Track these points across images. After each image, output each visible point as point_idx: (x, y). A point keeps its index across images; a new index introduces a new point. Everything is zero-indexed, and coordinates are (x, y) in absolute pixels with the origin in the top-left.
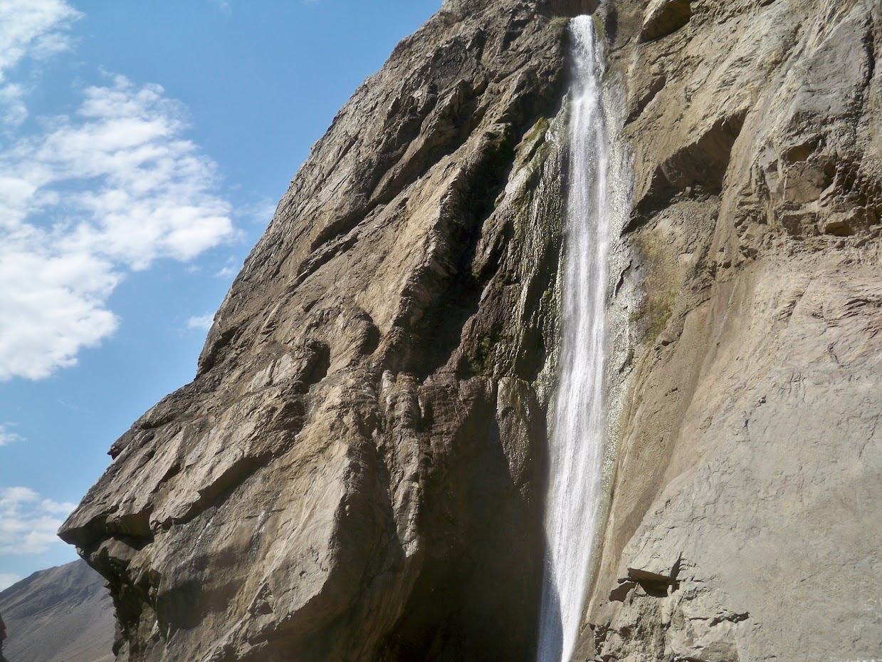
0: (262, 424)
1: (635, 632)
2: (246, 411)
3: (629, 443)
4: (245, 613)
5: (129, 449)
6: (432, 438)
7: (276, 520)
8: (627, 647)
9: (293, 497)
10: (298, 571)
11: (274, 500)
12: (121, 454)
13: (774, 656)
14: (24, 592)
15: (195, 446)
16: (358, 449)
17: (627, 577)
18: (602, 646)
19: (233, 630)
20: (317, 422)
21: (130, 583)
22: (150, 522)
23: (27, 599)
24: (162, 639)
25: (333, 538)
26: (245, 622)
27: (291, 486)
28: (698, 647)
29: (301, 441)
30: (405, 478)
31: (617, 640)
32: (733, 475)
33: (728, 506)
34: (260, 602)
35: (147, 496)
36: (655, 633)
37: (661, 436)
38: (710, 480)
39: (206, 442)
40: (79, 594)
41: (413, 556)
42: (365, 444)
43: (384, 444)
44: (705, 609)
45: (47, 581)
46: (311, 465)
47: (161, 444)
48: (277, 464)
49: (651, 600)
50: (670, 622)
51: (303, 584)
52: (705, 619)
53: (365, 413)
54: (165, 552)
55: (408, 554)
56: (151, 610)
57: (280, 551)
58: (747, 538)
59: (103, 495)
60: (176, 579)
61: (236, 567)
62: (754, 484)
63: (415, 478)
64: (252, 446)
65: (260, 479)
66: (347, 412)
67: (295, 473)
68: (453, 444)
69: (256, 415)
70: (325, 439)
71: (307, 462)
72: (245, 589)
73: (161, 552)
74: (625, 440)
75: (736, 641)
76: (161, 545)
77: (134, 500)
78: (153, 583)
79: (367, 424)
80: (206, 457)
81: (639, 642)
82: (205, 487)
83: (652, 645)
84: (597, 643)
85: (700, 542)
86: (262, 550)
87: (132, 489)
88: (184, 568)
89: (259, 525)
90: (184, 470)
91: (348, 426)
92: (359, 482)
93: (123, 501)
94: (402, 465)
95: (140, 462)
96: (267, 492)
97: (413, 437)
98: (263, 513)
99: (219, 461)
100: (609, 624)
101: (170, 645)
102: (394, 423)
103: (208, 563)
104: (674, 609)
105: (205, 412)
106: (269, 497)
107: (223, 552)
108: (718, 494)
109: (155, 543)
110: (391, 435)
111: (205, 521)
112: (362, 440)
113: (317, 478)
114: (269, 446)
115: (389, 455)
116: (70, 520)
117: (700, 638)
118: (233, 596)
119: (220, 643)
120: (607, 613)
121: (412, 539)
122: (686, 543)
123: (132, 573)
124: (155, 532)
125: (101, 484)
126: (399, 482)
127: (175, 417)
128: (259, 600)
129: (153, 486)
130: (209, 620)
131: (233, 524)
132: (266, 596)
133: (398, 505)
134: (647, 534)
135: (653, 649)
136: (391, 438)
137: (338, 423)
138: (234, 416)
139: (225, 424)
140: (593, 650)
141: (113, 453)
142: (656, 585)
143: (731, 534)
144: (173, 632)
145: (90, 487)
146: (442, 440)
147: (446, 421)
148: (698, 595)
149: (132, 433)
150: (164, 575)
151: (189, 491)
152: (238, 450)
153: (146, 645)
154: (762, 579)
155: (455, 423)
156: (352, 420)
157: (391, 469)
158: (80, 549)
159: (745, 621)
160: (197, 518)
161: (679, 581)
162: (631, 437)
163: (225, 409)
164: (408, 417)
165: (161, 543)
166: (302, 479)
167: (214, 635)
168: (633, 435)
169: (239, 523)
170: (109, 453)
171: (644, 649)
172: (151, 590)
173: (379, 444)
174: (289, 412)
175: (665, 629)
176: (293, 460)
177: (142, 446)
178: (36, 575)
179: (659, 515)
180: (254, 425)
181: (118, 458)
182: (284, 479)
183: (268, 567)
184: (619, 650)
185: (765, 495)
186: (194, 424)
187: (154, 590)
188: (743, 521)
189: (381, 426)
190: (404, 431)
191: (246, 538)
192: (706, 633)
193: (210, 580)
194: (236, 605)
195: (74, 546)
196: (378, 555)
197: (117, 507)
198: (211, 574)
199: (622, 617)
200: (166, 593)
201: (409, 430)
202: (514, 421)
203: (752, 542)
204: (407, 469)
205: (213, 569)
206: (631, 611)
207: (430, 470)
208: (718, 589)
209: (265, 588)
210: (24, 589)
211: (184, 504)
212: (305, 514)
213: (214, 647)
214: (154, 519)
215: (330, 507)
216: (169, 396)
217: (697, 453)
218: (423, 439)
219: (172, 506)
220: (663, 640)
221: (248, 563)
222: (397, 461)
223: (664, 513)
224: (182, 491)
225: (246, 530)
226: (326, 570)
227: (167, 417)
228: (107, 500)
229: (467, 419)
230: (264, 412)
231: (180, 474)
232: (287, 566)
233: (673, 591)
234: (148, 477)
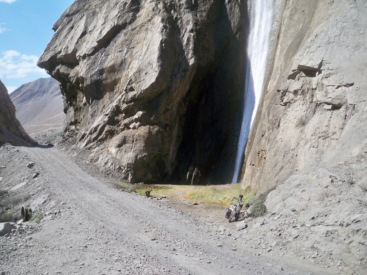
0: (121, 10)
1: (300, 92)
2: (113, 5)
3: (287, 13)
4: (122, 92)
5: (62, 26)
6: (198, 13)
7: (132, 52)
8: (296, 99)
9: (138, 41)
10: (144, 73)
11: (130, 43)
12: (59, 28)
13: (365, 101)
14: (19, 93)
15: (92, 22)
16: (166, 19)
17: (297, 69)
18: (284, 98)
19: (118, 99)
20: (146, 8)
21: (71, 83)
22: (77, 56)
23: (21, 96)
24: (88, 104)
25: (158, 58)
26: (123, 95)
27: (137, 37)
28: (330, 98)
29: (139, 17)
30: (187, 31)
31: (291, 96)
32: (348, 23)
33: (345, 37)
34: (129, 87)
35: (73, 45)
36: (309, 92)
37: (303, 9)
38: (337, 25)
39: (96, 20)
40: (41, 92)
41: (193, 65)
42: (168, 16)
43: (177, 17)
44: (333, 82)
45: (28, 88)
46: (145, 27)
47: (76, 23)
48: (130, 28)
49: (308, 78)
50: (316, 88)
51: (147, 78)
52: (334, 86)
53: (168, 3)
54: (85, 68)
55: (190, 64)
56: (81, 93)
57: (135, 65)
58: (354, 51)
59: (53, 47)
60: (91, 80)
61: (116, 73)
62: (359, 27)
63: (192, 31)
64: (118, 20)
65: (123, 35)
66: (159, 3)
67: (138, 31)
68: (207, 16)
69: (118, 6)
70: (150, 15)
71: (143, 26)
72: (121, 82)
73: (84, 68)
74: (285, 12)
75: (347, 95)
76: (83, 66)
77: (68, 48)
78: (81, 82)
79: (169, 8)
80: (97, 27)
81: (302, 96)
82: (99, 39)
83: (308, 97)
84: (282, 97)
85: (332, 53)
86: (127, 65)
87: (66, 43)
88: (94, 75)
89: (125, 54)
90: (88, 33)
91: (161, 9)
92: (168, 33)
93: (63, 49)
94: (186, 26)
95: (68, 31)
96: (127, 40)
97: (190, 13)
98: (126, 49)
99: (104, 28)
100: (288, 89)
101: (92, 106)
102: (181, 7)
103: (104, 72)
104: (319, 82)
105: (94, 7)
106: (128, 42)
107: (110, 67)
108: (341, 32)
109: (80, 65)
110: (180, 12)
111: (101, 54)
112: (167, 15)
113: (149, 33)
114: (126, 20)
115: (179, 21)
116: (41, 59)
117: (331, 94)
118: (117, 85)
119: (113, 104)
120: (287, 85)
121: (192, 58)
122: (326, 54)
123: (71, 79)
124: (79, 60)
125: (52, 42)
126: (185, 33)
127: (80, 10)
128: (128, 86)
129: (76, 41)
130: (107, 95)
131: (113, 55)
132: (131, 84)
133: (185, 43)
134: (307, 50)
135: (308, 99)
136: (180, 14)
137: (156, 8)
138: (108, 8)
139: (104, 11)
140: (279, 100)
141: (55, 29)
142: (310, 72)
143: (347, 49)
144: (92, 101)
145: (48, 44)
146: (202, 14)
147: (203, 5)
148: (331, 76)
149: (61, 19)
150: (86, 78)
151: (92, 42)
152: (112, 22)
153: (81, 107)
154: (361, 69)
155: (208, 6)
156: (162, 6)
157: (180, 27)
158: (47, 71)
159: (352, 86)
160: (97, 53)
161: (322, 70)
162: (288, 11)
163: (103, 5)
164: (187, 4)
165: (83, 65)
166: (142, 34)
167: (110, 101)
168: (290, 9)
169: (116, 54)
170: (52, 29)
171: (304, 99)
172: (80, 85)
173: (175, 17)
174: (133, 4)
175: (314, 90)
176: (137, 25)
177: (67, 24)
178: (23, 86)
179: (312, 41)
180: (118, 11)
181: (57, 30)
182: (134, 34)
183: (130, 72)
184: (292, 100)
185: (363, 32)
186: (90, 13)
187: (82, 85)
188: (352, 43)
189: (175, 8)
190: (185, 10)
191: (119, 61)
192: (334, 92)
193: (106, 79)
194: (118, 89)
195: (44, 69)
196: (177, 65)
197: (60, 52)
198: (106, 76)
199: (294, 85)
200: (88, 86)
201: (188, 10)
202: (233, 5)
203: (356, 53)
204: (188, 27)
205: (107, 74)
206: (298, 83)
207: (198, 28)
208: (340, 73)
209: (131, 80)
210: (19, 92)
211: (91, 47)
212: (145, 49)
213: (111, 106)
214: (78, 55)
215: (156, 45)
216: (75, 2)
217: (329, 14)
218: (194, 14)
219: (85, 48)
220: (313, 95)
221: (121, 71)
222: (183, 24)
223: (315, 41)
224: (89, 42)
225: (119, 57)
226: (157, 72)
227: (76, 11)
228: (56, 48)
229: (212, 4)
230: (121, 5)
231: (87, 35)
232: (139, 71)
233: (319, 74)
234: (72, 37)
